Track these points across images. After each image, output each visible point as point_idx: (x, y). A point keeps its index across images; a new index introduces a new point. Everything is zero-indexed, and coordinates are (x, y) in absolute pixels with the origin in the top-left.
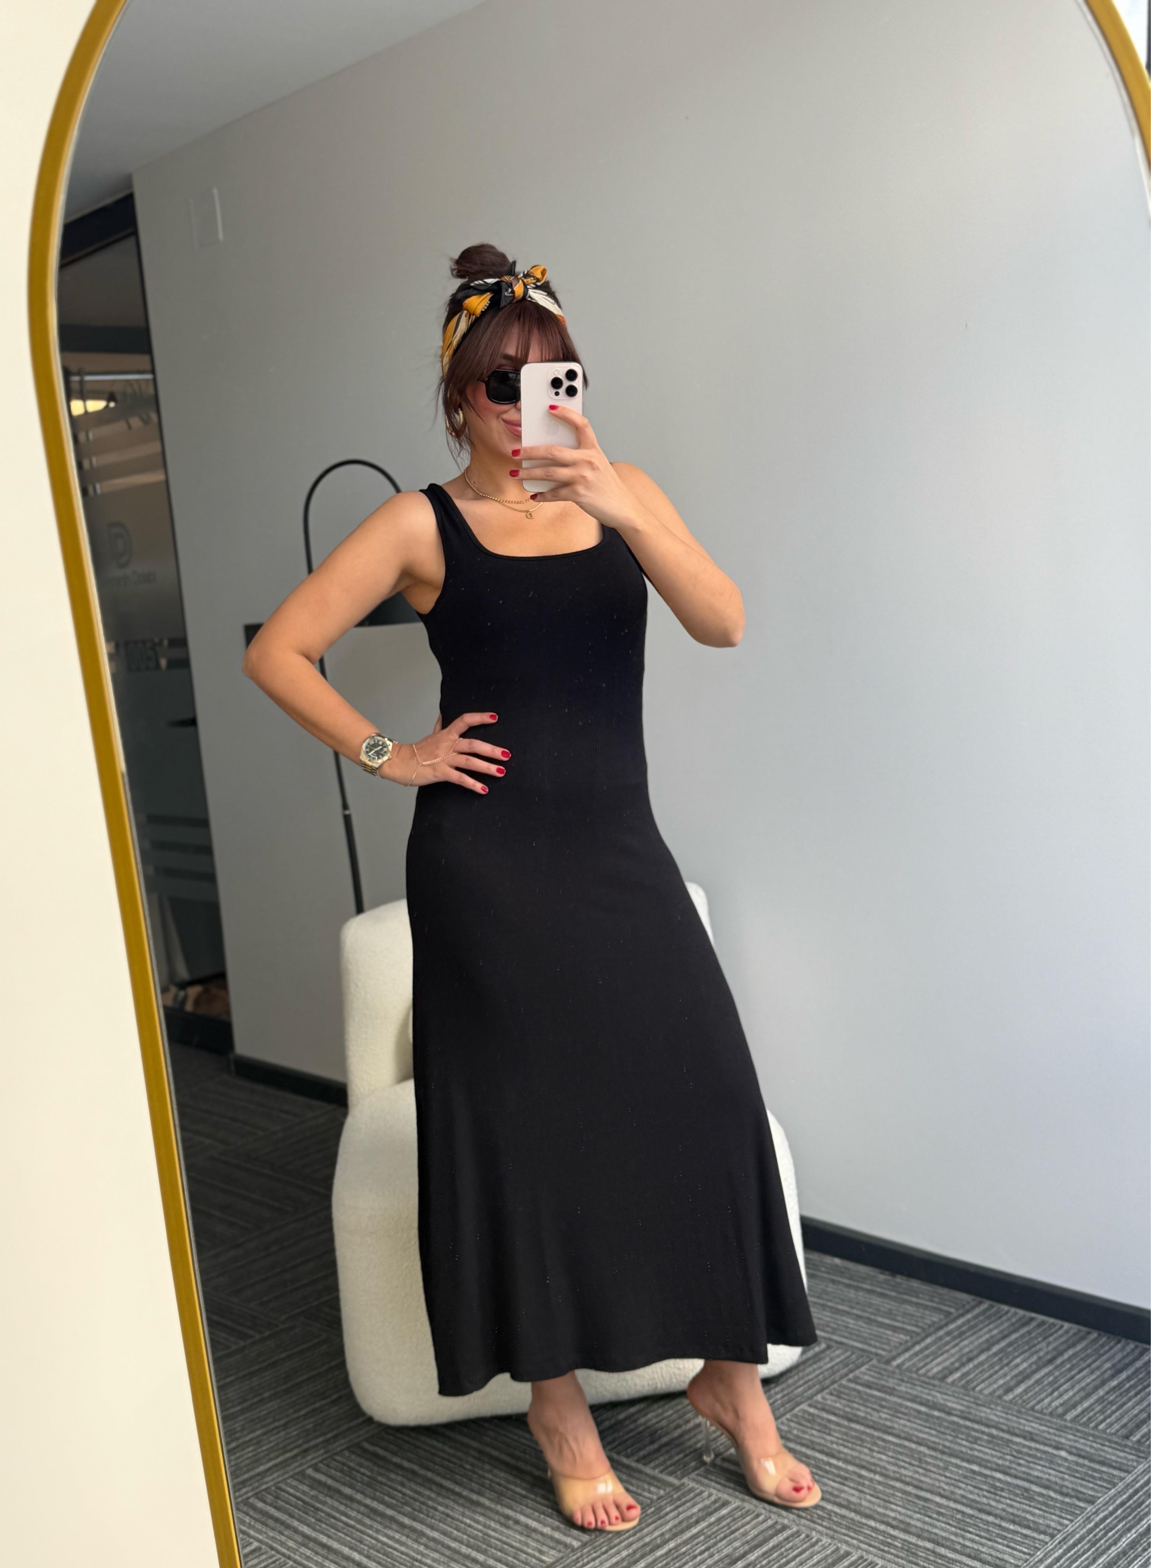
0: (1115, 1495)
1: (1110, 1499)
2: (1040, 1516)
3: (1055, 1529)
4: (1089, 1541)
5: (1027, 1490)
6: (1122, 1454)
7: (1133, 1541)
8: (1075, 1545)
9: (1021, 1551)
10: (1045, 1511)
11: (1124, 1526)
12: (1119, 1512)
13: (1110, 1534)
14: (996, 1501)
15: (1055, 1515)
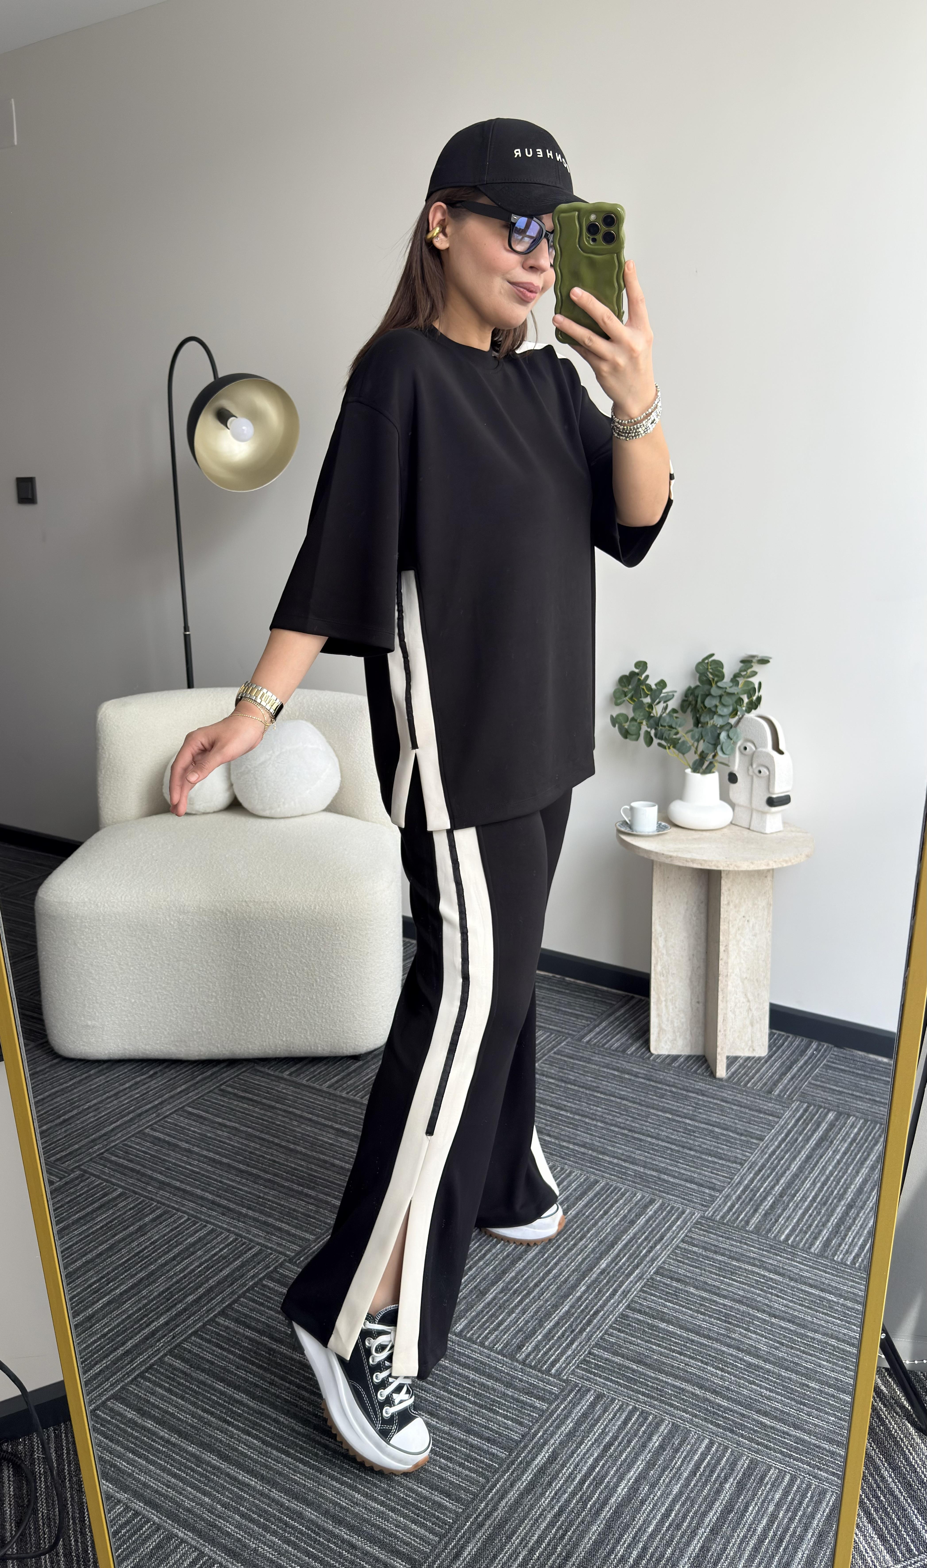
0: (776, 1134)
1: (773, 1137)
2: (727, 1150)
3: (742, 1159)
4: (769, 1168)
5: (712, 1132)
6: (770, 1105)
7: (800, 1167)
8: (760, 1171)
9: (723, 1176)
10: (730, 1147)
11: (790, 1156)
12: (783, 1146)
13: (782, 1162)
14: (694, 1140)
15: (737, 1149)
